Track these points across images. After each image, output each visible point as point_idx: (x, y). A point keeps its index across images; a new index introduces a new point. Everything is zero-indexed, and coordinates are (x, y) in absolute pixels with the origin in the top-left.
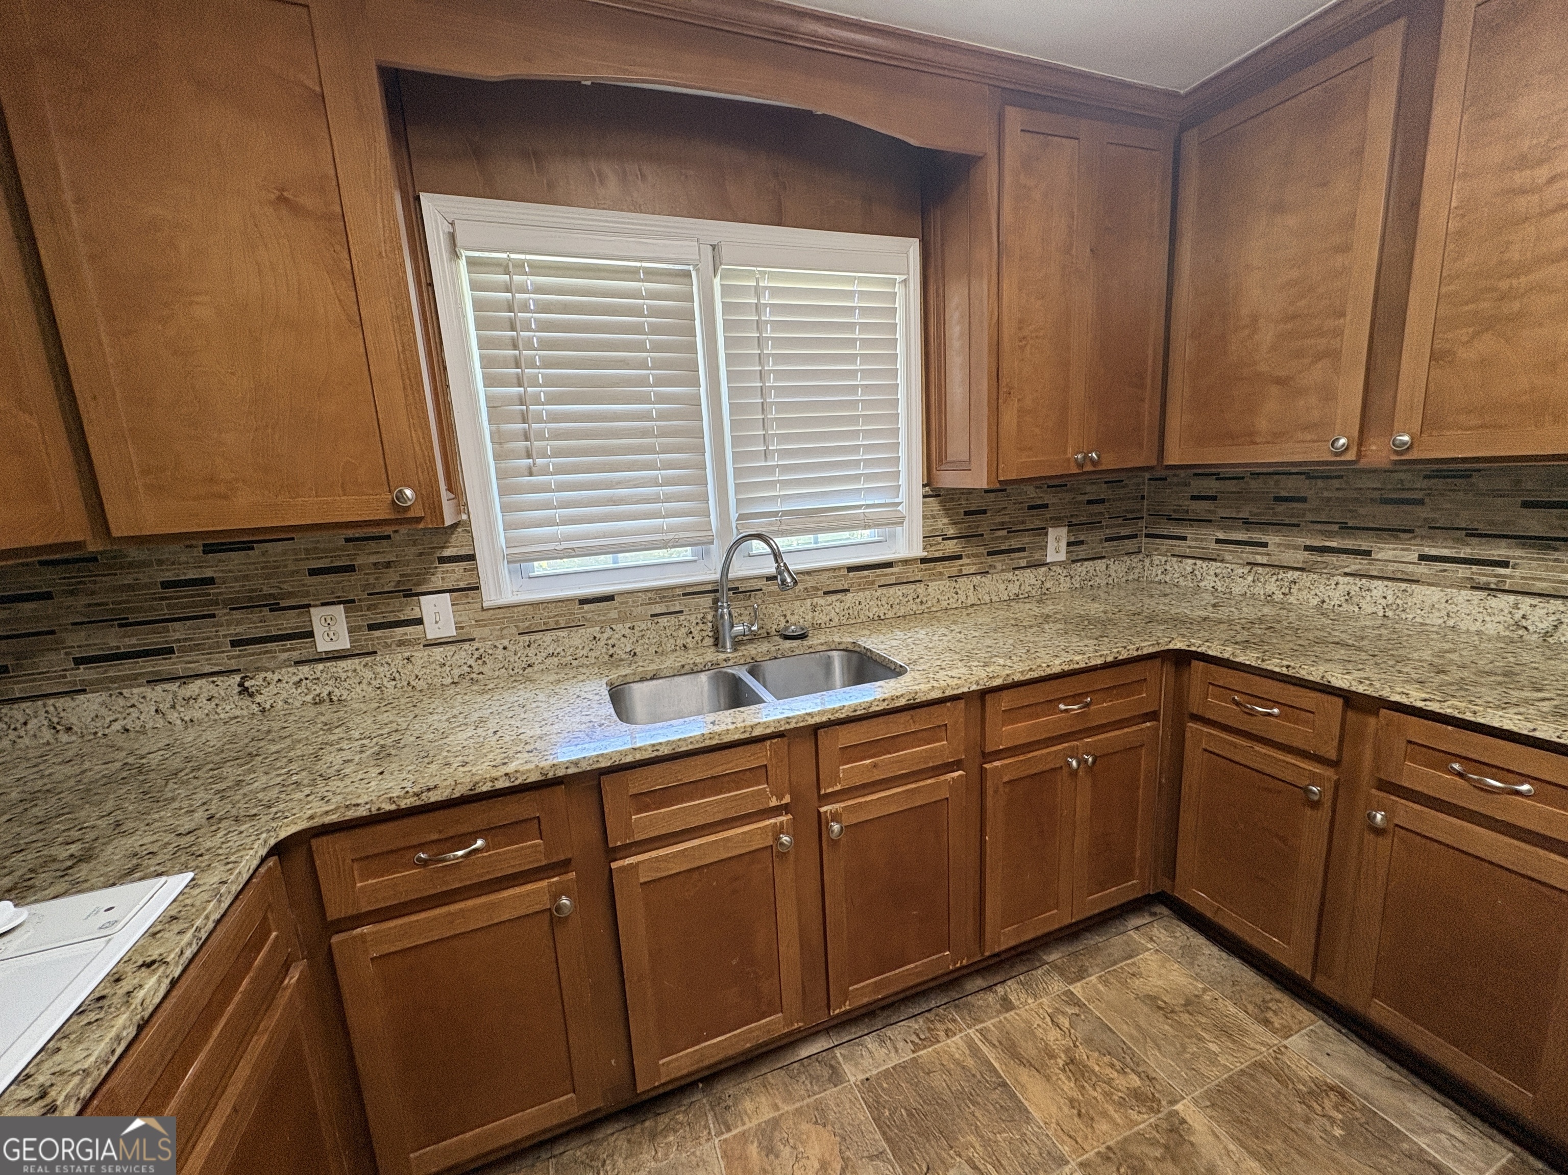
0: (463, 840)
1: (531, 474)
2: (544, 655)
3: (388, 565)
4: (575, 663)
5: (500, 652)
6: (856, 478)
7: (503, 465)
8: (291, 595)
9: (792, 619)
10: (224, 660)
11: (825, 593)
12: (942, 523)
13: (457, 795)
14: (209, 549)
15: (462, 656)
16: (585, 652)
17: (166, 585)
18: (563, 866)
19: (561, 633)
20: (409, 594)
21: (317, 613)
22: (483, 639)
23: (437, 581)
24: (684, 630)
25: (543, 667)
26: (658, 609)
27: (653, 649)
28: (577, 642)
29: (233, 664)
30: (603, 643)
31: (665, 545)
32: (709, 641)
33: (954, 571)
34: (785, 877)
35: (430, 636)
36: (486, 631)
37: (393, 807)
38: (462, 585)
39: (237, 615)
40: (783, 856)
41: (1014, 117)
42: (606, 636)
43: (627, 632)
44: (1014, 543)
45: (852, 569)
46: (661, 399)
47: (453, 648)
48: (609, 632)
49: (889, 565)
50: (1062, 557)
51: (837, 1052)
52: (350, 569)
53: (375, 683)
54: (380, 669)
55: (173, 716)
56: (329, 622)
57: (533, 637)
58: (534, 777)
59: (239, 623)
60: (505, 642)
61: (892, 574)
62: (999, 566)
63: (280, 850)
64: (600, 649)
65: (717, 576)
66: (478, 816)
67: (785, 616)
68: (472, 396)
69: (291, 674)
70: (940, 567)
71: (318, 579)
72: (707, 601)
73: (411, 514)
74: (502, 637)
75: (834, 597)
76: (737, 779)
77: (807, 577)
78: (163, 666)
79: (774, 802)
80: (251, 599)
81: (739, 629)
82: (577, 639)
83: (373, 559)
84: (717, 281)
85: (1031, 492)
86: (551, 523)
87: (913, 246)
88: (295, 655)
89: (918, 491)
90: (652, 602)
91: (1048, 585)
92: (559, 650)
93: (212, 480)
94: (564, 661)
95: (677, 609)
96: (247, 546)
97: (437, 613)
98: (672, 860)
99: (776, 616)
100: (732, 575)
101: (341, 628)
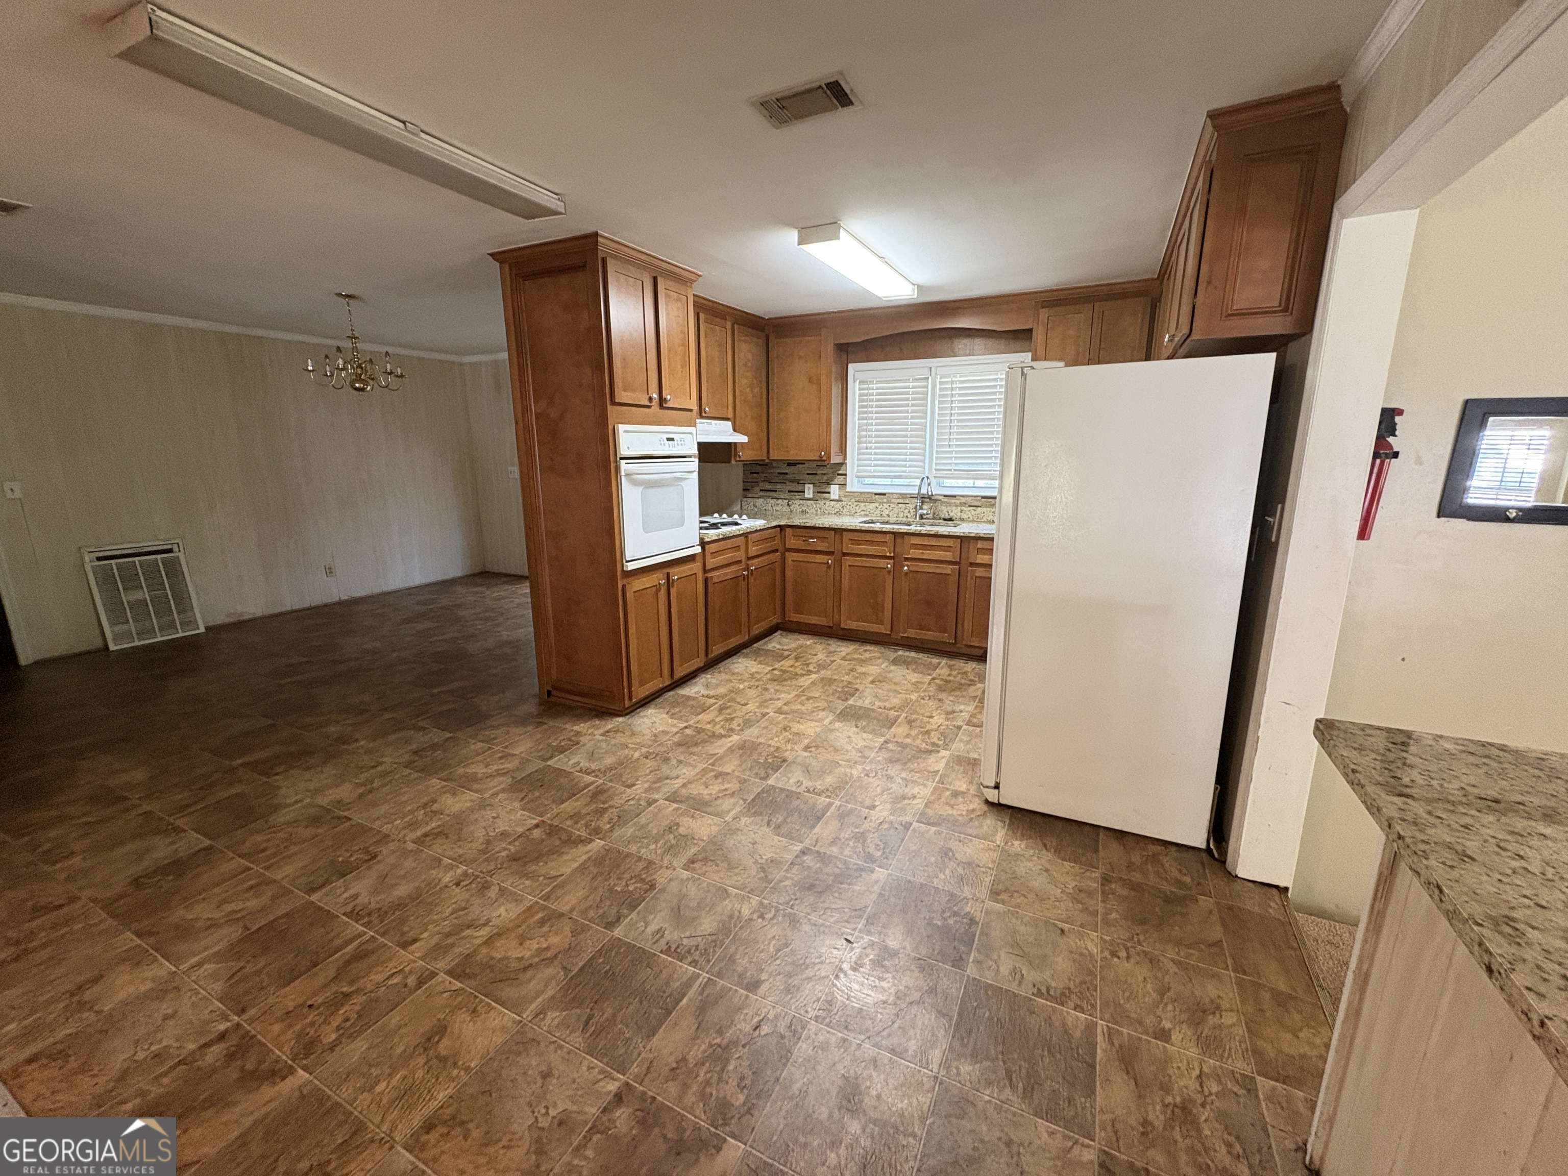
0: (812, 538)
1: (867, 449)
2: (861, 510)
3: (826, 474)
4: (869, 515)
5: (848, 506)
7: (860, 445)
8: (802, 480)
9: (951, 514)
10: (786, 495)
11: (968, 506)
13: (812, 525)
14: (787, 465)
15: (838, 505)
16: (873, 512)
17: (778, 473)
18: (832, 553)
19: (867, 504)
20: (829, 484)
21: (807, 486)
22: (845, 501)
23: (836, 481)
24: (907, 510)
25: (860, 514)
26: (901, 501)
27: (895, 515)
29: (787, 497)
30: (879, 509)
31: (906, 477)
32: (914, 516)
34: (889, 580)
36: (846, 499)
37: (800, 525)
38: (842, 483)
39: (791, 484)
40: (889, 572)
41: (1045, 314)
42: (880, 507)
43: (888, 507)
45: (982, 497)
47: (837, 500)
52: (816, 474)
53: (818, 507)
54: (818, 503)
55: (774, 508)
56: (809, 488)
57: (858, 503)
58: (827, 526)
59: (790, 486)
60: (850, 503)
63: (780, 526)
64: (878, 511)
65: (917, 492)
66: (814, 533)
67: (948, 512)
68: (854, 423)
69: (798, 502)
71: (809, 476)
72: (914, 501)
73: (824, 459)
75: (971, 508)
76: (878, 544)
77: (962, 498)
78: (775, 495)
79: (888, 554)
80: (793, 479)
81: (923, 512)
82: (872, 507)
83: (824, 472)
86: (870, 466)
88: (800, 497)
90: (899, 498)
92: (865, 509)
93: (787, 447)
94: (866, 513)
95: (907, 502)
96: (796, 465)
97: (835, 491)
98: (859, 561)
99: (945, 511)
100: (922, 492)
101: (811, 491)
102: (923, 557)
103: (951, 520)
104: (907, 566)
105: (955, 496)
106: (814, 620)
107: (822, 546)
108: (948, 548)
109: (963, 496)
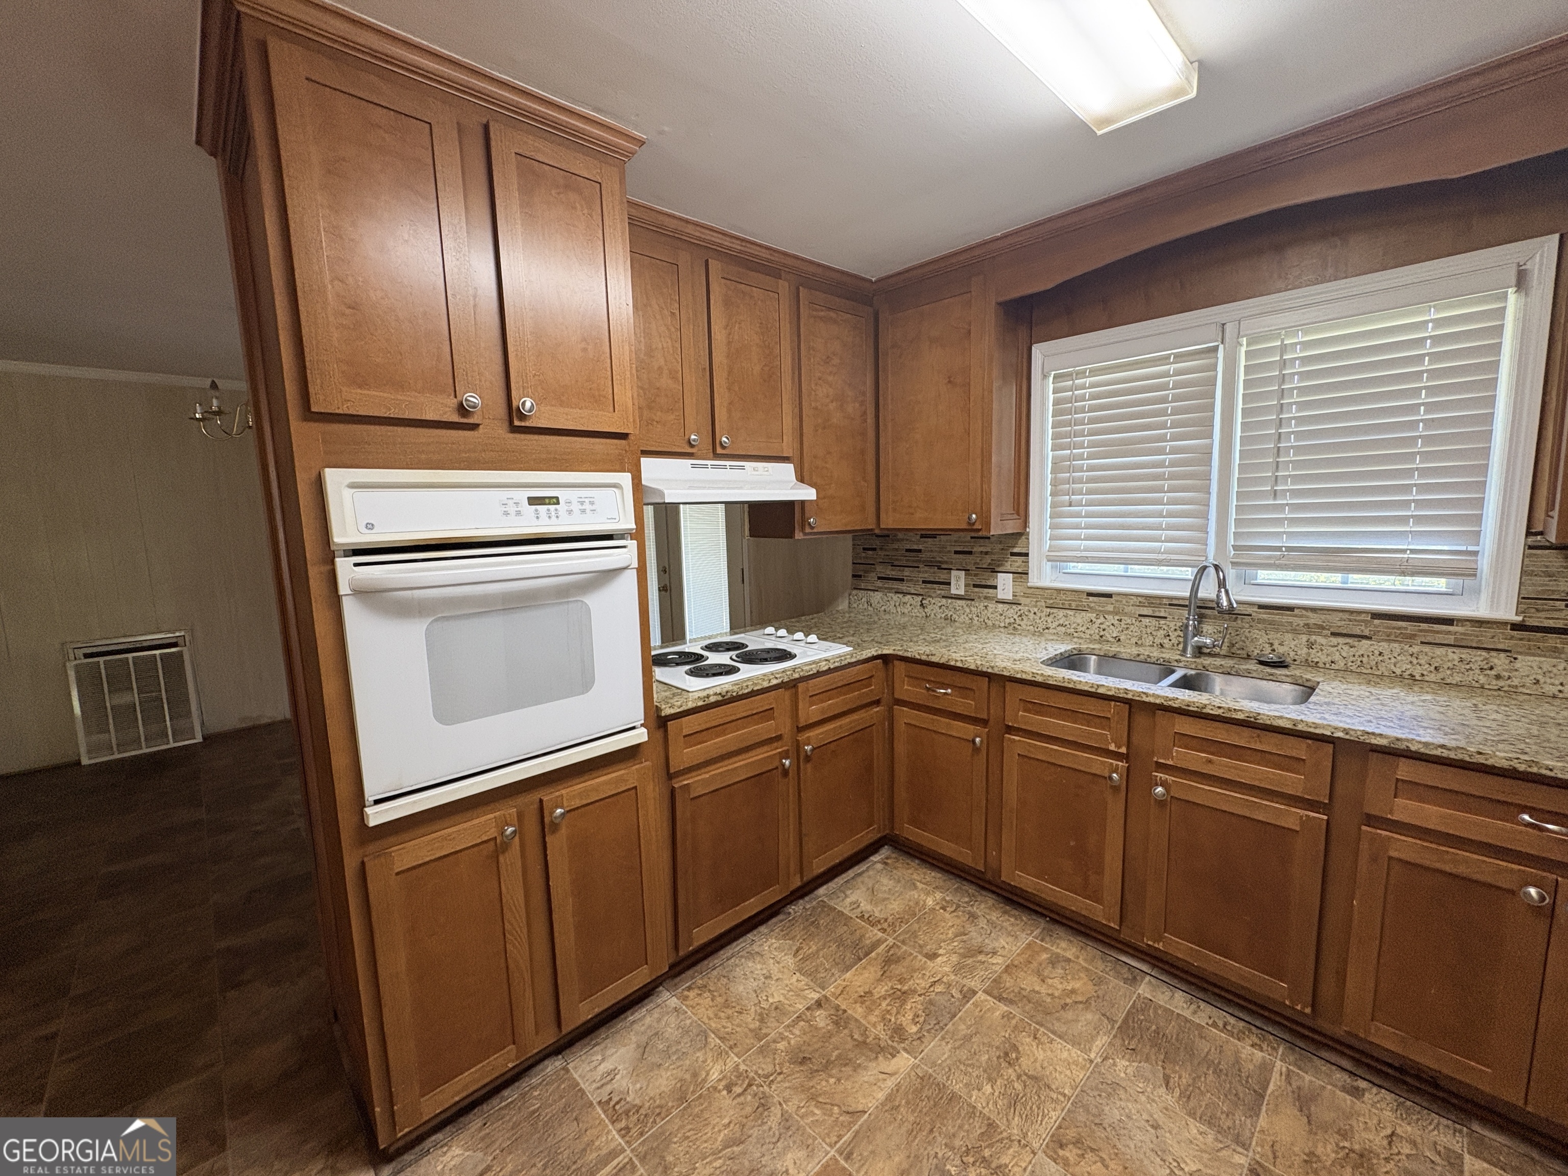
0: (943, 686)
1: (1070, 505)
2: (1057, 623)
3: (986, 553)
4: (1075, 634)
5: (1031, 616)
6: (1404, 520)
7: (1056, 499)
8: (946, 563)
9: (1280, 649)
10: (919, 589)
11: (1334, 634)
13: (941, 662)
14: (922, 536)
15: (1012, 612)
16: (1083, 629)
17: (907, 550)
18: (984, 722)
19: (1070, 612)
20: (994, 571)
21: (954, 573)
22: (1025, 605)
23: (1008, 566)
24: (1162, 632)
25: (1055, 631)
26: (1145, 611)
27: (1134, 640)
28: (1079, 621)
29: (921, 591)
30: (1097, 625)
31: (1159, 563)
32: (1180, 647)
34: (1115, 807)
35: (999, 597)
36: (1027, 601)
37: (918, 657)
38: (1020, 570)
39: (926, 568)
40: (1115, 788)
42: (1099, 621)
43: (1116, 622)
45: (1376, 615)
46: (1175, 450)
47: (1007, 606)
48: (1102, 620)
49: (1448, 621)
51: (1148, 978)
52: (970, 553)
53: (970, 616)
54: (973, 609)
55: (899, 610)
56: (959, 578)
57: (1052, 611)
58: (973, 667)
59: (926, 572)
60: (1036, 610)
61: (1449, 633)
63: (881, 658)
64: (1094, 629)
65: (1189, 594)
66: (948, 676)
67: (1272, 644)
68: (1044, 458)
69: (939, 602)
70: (1552, 640)
71: (957, 556)
72: (1181, 612)
73: (975, 527)
74: (1036, 606)
75: (1341, 640)
77: (1310, 614)
78: (903, 587)
79: (1112, 747)
80: (931, 562)
81: (1202, 640)
82: (1080, 618)
83: (981, 549)
84: (1241, 349)
86: (1078, 538)
87: (1542, 250)
88: (942, 593)
90: (1141, 605)
92: (1067, 623)
93: (910, 507)
94: (1069, 631)
95: (1162, 614)
96: (934, 536)
97: (1005, 585)
98: (1041, 750)
99: (1260, 642)
100: (1201, 594)
101: (962, 583)
102: (1206, 770)
103: (1280, 664)
104: (1163, 784)
105: (1290, 609)
106: (947, 848)
107: (963, 705)
108: (1291, 763)
109: (1314, 610)
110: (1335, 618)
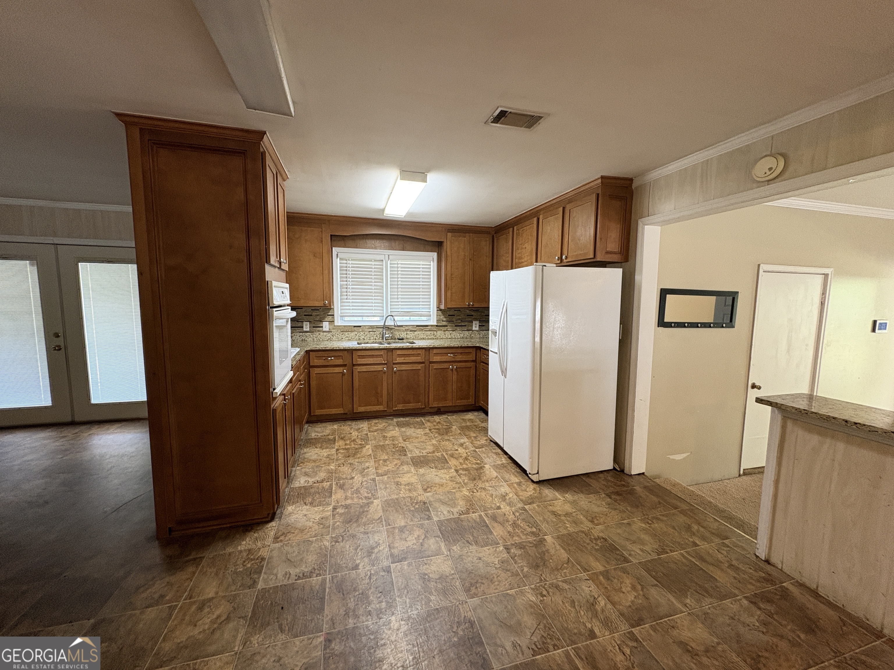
0: (331, 357)
1: (347, 300)
2: (346, 337)
3: (318, 315)
5: (337, 335)
6: (419, 305)
7: (341, 297)
8: (301, 319)
9: (401, 336)
11: (410, 331)
12: (442, 317)
15: (329, 335)
16: (354, 337)
20: (321, 321)
21: (304, 323)
22: (334, 332)
23: (326, 319)
24: (376, 335)
26: (371, 330)
27: (368, 339)
28: (352, 335)
32: (381, 339)
33: (445, 329)
34: (385, 377)
36: (334, 330)
38: (331, 320)
40: (385, 373)
41: (449, 234)
42: (359, 334)
43: (363, 334)
44: (463, 324)
45: (417, 326)
46: (375, 285)
47: (328, 332)
49: (427, 326)
50: (477, 329)
51: (394, 418)
52: (311, 315)
53: (313, 338)
54: (314, 335)
56: (306, 325)
57: (344, 333)
58: (342, 348)
61: (428, 328)
62: (458, 329)
63: (306, 351)
64: (357, 337)
65: (383, 324)
66: (332, 353)
68: (337, 284)
69: (298, 334)
70: (441, 328)
71: (306, 317)
72: (381, 330)
73: (324, 306)
74: (338, 332)
75: (412, 332)
76: (377, 356)
79: (383, 362)
81: (387, 336)
83: (316, 314)
84: (389, 262)
85: (468, 312)
86: (350, 310)
87: (435, 255)
88: (300, 331)
89: (436, 309)
90: (369, 328)
91: (473, 335)
97: (326, 326)
98: (364, 369)
99: (397, 335)
100: (386, 324)
101: (308, 326)
102: (405, 361)
103: (402, 339)
104: (396, 367)
105: (402, 326)
106: (334, 411)
107: (339, 362)
108: (417, 355)
109: (406, 326)
110: (410, 327)
